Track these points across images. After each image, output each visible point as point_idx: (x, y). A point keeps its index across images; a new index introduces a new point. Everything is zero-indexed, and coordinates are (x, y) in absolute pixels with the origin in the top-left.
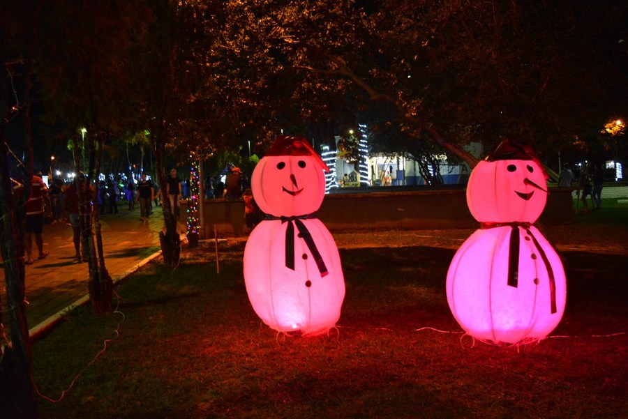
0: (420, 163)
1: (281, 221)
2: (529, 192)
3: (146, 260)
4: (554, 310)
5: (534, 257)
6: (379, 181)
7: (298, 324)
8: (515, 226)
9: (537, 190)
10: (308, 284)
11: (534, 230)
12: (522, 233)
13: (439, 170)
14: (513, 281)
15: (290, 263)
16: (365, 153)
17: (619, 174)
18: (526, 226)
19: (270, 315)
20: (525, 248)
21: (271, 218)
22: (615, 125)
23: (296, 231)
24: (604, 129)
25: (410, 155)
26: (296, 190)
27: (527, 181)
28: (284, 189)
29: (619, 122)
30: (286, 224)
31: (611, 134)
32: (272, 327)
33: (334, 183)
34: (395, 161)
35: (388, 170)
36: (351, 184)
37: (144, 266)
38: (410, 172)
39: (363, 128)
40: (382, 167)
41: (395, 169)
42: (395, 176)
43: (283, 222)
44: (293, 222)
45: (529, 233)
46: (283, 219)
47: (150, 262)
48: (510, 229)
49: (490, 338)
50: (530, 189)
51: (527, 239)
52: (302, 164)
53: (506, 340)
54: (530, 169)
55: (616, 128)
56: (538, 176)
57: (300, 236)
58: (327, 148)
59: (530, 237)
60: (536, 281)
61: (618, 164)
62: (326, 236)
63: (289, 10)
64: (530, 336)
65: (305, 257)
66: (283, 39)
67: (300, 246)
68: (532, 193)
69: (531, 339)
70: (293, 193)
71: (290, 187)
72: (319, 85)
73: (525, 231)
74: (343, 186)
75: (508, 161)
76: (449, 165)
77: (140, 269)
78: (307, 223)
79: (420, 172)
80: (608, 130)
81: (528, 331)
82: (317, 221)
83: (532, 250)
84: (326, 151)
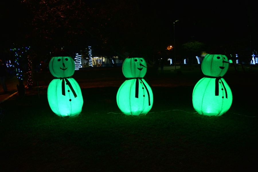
0: (109, 59)
1: (60, 79)
2: (141, 68)
3: (12, 95)
4: (150, 105)
5: (143, 88)
6: (96, 65)
7: (67, 114)
8: (137, 79)
9: (144, 67)
10: (70, 100)
11: (143, 80)
12: (140, 81)
13: (115, 61)
14: (137, 96)
15: (64, 93)
16: (91, 56)
17: (171, 63)
18: (141, 79)
19: (58, 112)
20: (141, 86)
21: (56, 78)
22: (170, 47)
23: (65, 83)
24: (167, 48)
25: (106, 56)
26: (65, 68)
27: (141, 65)
28: (61, 68)
29: (171, 46)
30: (62, 80)
31: (169, 50)
32: (59, 115)
33: (80, 66)
34: (101, 58)
35: (99, 61)
36: (87, 66)
37: (12, 97)
38: (106, 62)
39: (90, 47)
40: (97, 61)
41: (101, 61)
42: (101, 63)
43: (61, 80)
44: (64, 79)
45: (142, 81)
46: (61, 79)
47: (14, 95)
48: (136, 80)
49: (131, 114)
50: (142, 67)
51: (141, 83)
52: (67, 59)
53: (135, 115)
54: (142, 61)
55: (170, 48)
56: (144, 63)
57: (67, 84)
58: (78, 54)
59: (142, 82)
60: (144, 96)
61: (171, 59)
62: (76, 84)
63: (63, 6)
64: (142, 113)
65: (69, 91)
66: (60, 16)
67: (67, 87)
68: (142, 68)
69: (143, 114)
70: (64, 70)
71: (62, 67)
72: (73, 32)
73: (140, 80)
74: (84, 67)
75: (135, 58)
76: (119, 60)
77: (10, 98)
78: (69, 80)
79: (109, 62)
80: (168, 49)
81: (142, 112)
82: (73, 79)
83: (143, 86)
84: (77, 55)
